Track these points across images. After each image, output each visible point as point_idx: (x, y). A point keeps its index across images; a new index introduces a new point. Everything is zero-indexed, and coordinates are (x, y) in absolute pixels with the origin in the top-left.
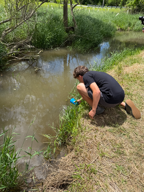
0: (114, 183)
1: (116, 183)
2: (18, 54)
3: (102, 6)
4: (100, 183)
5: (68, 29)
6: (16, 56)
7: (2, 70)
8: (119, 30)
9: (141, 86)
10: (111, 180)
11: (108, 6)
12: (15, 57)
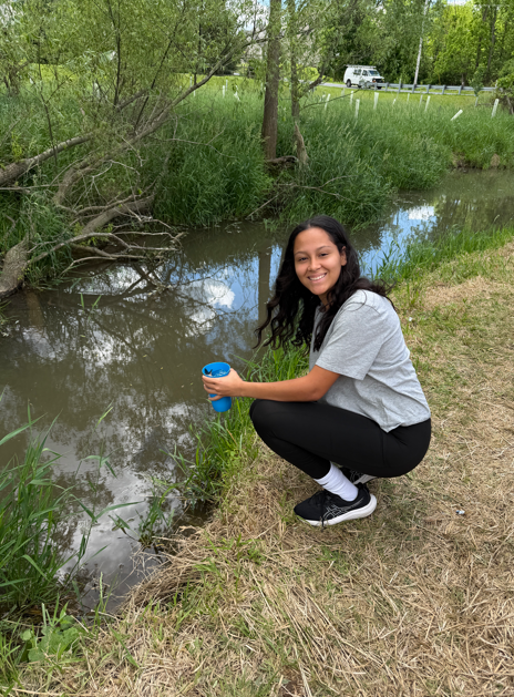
0: (305, 591)
1: (309, 591)
2: (107, 240)
3: (412, 86)
4: (265, 587)
5: (275, 164)
6: (100, 248)
7: (54, 286)
8: (460, 166)
9: (467, 345)
10: (300, 583)
11: (433, 84)
12: (96, 249)
